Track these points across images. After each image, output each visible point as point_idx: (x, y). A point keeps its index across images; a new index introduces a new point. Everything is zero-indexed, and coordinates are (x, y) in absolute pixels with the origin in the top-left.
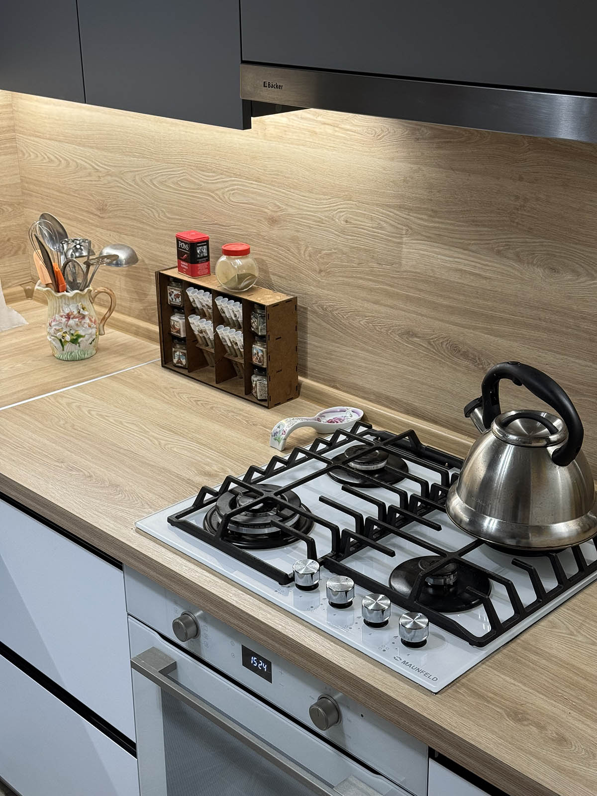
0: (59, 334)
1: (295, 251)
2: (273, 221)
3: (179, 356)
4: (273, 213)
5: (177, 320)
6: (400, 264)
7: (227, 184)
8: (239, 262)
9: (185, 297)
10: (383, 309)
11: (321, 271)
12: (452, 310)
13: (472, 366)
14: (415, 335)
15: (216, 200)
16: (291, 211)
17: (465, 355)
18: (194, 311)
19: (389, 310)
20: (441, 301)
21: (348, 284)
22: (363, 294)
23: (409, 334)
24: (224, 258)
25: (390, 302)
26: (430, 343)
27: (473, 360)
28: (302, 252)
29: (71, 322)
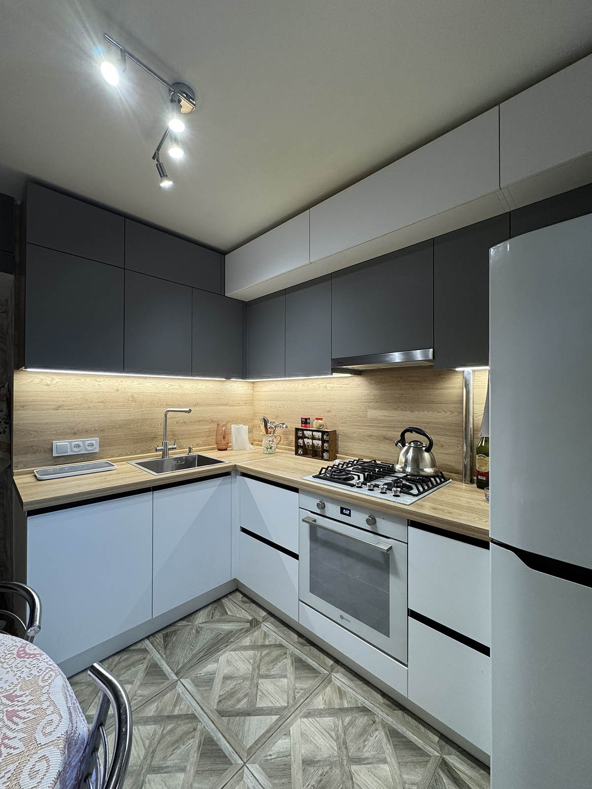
0: (267, 446)
1: (335, 418)
2: (329, 412)
3: (300, 451)
4: (329, 410)
5: (300, 441)
6: (367, 417)
8: (320, 421)
9: (303, 433)
11: (343, 423)
12: (383, 427)
13: (390, 442)
14: (372, 436)
16: (333, 408)
18: (306, 437)
19: (364, 430)
21: (351, 425)
22: (356, 427)
23: (370, 436)
24: (316, 421)
25: (364, 428)
26: (377, 438)
27: (391, 440)
28: (337, 418)
29: (270, 443)
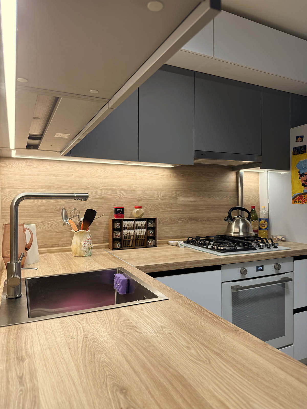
1: (147, 207)
3: (119, 244)
4: (139, 198)
5: (118, 233)
6: (177, 203)
7: (122, 193)
9: (122, 224)
10: (173, 215)
11: (155, 210)
12: (190, 210)
13: (195, 221)
14: (182, 219)
15: (118, 198)
16: (145, 196)
17: (194, 219)
19: (175, 215)
20: (187, 209)
21: (163, 211)
22: (167, 213)
25: (175, 213)
26: (185, 219)
27: (196, 220)
28: (149, 206)
